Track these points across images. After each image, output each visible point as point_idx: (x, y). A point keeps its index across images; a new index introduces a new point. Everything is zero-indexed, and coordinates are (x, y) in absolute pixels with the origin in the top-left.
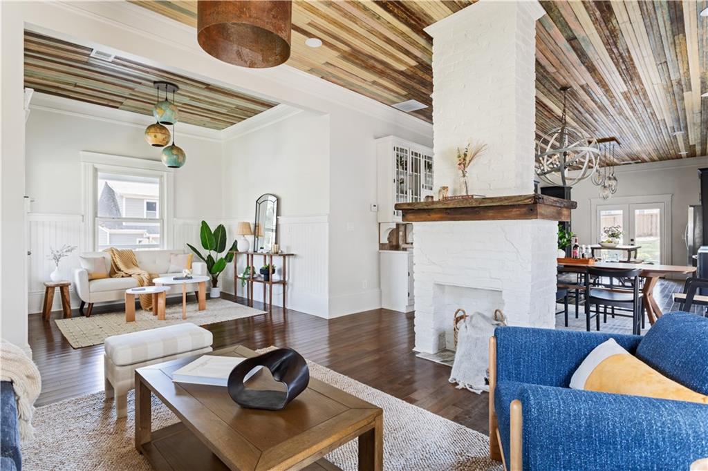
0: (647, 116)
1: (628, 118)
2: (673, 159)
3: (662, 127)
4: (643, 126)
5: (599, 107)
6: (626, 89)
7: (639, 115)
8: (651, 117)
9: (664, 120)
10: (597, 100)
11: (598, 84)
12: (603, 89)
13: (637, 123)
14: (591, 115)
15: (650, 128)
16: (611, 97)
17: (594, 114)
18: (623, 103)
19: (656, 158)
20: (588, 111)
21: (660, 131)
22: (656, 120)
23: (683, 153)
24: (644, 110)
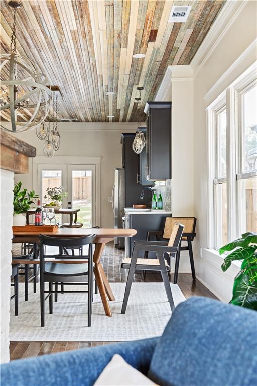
0: (89, 68)
1: (73, 66)
2: (102, 122)
3: (99, 84)
4: (85, 79)
5: (48, 43)
6: (75, 28)
7: (83, 66)
8: (92, 69)
9: (102, 75)
10: (47, 33)
11: (50, 10)
12: (54, 20)
13: (80, 74)
14: (39, 51)
15: (90, 83)
16: (61, 34)
17: (42, 52)
18: (71, 44)
19: (90, 118)
20: (36, 46)
21: (97, 88)
22: (95, 73)
23: (111, 116)
24: (88, 60)
